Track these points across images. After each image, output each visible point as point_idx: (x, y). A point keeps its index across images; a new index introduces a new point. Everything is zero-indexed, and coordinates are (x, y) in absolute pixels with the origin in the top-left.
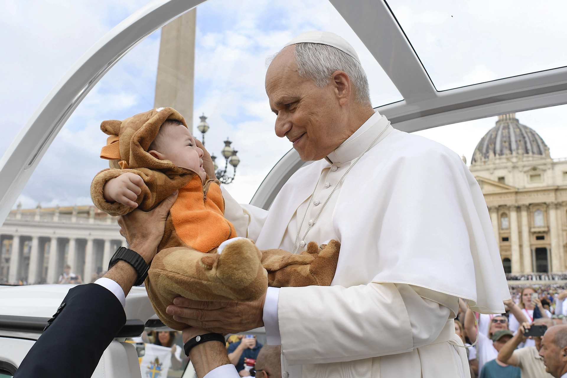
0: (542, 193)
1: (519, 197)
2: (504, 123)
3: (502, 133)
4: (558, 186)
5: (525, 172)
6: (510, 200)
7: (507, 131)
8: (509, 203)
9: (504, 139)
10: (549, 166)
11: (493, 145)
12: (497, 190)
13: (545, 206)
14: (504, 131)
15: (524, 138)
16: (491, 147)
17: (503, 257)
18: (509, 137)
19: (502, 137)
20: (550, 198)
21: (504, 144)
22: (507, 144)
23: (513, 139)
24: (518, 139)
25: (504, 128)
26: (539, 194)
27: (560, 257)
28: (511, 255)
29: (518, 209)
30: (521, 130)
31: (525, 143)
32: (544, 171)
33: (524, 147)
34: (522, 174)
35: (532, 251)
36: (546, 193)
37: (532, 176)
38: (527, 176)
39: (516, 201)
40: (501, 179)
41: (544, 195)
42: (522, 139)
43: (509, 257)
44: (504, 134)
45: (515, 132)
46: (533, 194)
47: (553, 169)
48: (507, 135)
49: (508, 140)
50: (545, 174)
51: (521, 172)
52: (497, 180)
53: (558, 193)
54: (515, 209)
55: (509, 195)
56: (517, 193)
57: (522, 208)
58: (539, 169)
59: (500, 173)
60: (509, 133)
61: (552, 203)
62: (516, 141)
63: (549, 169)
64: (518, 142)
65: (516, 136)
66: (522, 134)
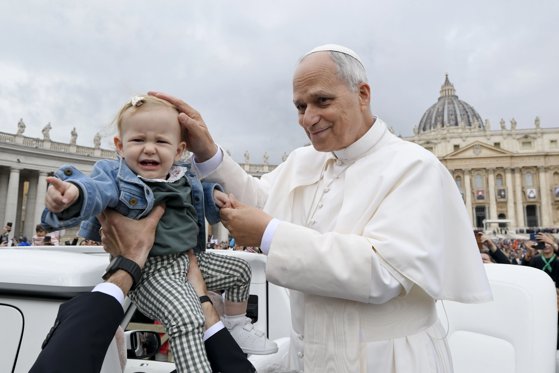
0: (533, 158)
1: (514, 160)
2: (448, 99)
3: (448, 107)
4: (548, 153)
5: (518, 139)
6: (506, 163)
7: (452, 105)
8: (505, 166)
9: (451, 113)
10: (539, 135)
11: (441, 118)
12: (495, 154)
13: (535, 169)
14: (449, 106)
15: (467, 112)
16: (440, 119)
17: (499, 213)
18: (455, 111)
19: (449, 111)
20: (540, 163)
21: (450, 116)
22: (453, 117)
23: (458, 113)
24: (463, 113)
25: (449, 104)
26: (531, 158)
27: (549, 214)
28: (507, 211)
29: (513, 171)
30: (463, 106)
31: (468, 117)
32: (535, 138)
33: (467, 120)
34: (516, 140)
35: (524, 208)
36: (537, 158)
37: (524, 143)
38: (520, 142)
39: (511, 164)
40: (497, 144)
41: (535, 159)
42: (465, 113)
43: (505, 213)
44: (450, 109)
45: (459, 107)
46: (525, 159)
47: (542, 137)
48: (453, 110)
49: (454, 113)
50: (536, 142)
51: (514, 139)
52: (493, 145)
53: (547, 159)
54: (510, 171)
55: (505, 159)
56: (512, 157)
57: (516, 171)
58: (530, 137)
59: (497, 139)
60: (454, 108)
61: (542, 166)
62: (461, 115)
63: (539, 137)
64: (463, 116)
65: (460, 110)
66: (465, 109)
